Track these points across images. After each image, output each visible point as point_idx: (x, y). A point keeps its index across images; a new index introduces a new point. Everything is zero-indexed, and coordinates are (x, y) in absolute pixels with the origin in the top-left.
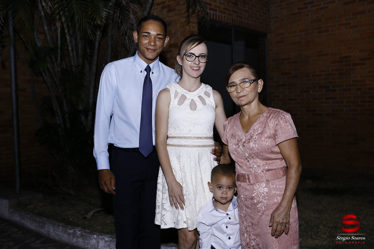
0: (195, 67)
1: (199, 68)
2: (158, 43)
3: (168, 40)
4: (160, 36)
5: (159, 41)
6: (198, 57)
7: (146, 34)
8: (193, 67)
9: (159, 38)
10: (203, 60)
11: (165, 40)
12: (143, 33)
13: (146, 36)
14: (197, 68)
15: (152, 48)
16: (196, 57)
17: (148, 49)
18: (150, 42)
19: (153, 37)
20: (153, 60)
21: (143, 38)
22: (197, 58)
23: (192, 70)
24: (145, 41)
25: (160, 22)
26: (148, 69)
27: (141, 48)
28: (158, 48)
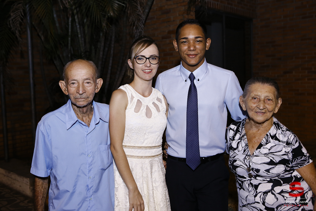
0: (146, 70)
1: (151, 70)
2: (198, 46)
3: (210, 42)
4: (199, 39)
5: (199, 44)
6: (149, 58)
7: (184, 40)
8: (145, 70)
9: (199, 41)
10: (155, 62)
11: (206, 42)
12: (181, 39)
13: (184, 42)
14: (149, 71)
15: (193, 53)
16: (147, 58)
17: (189, 55)
18: (189, 47)
19: (192, 42)
20: (196, 66)
21: (182, 45)
22: (148, 60)
23: (143, 73)
24: (185, 48)
25: (197, 24)
26: (192, 78)
27: (182, 55)
28: (199, 52)
